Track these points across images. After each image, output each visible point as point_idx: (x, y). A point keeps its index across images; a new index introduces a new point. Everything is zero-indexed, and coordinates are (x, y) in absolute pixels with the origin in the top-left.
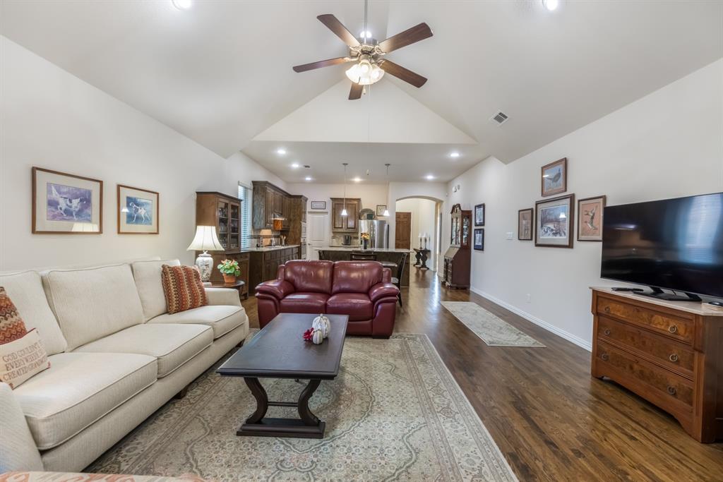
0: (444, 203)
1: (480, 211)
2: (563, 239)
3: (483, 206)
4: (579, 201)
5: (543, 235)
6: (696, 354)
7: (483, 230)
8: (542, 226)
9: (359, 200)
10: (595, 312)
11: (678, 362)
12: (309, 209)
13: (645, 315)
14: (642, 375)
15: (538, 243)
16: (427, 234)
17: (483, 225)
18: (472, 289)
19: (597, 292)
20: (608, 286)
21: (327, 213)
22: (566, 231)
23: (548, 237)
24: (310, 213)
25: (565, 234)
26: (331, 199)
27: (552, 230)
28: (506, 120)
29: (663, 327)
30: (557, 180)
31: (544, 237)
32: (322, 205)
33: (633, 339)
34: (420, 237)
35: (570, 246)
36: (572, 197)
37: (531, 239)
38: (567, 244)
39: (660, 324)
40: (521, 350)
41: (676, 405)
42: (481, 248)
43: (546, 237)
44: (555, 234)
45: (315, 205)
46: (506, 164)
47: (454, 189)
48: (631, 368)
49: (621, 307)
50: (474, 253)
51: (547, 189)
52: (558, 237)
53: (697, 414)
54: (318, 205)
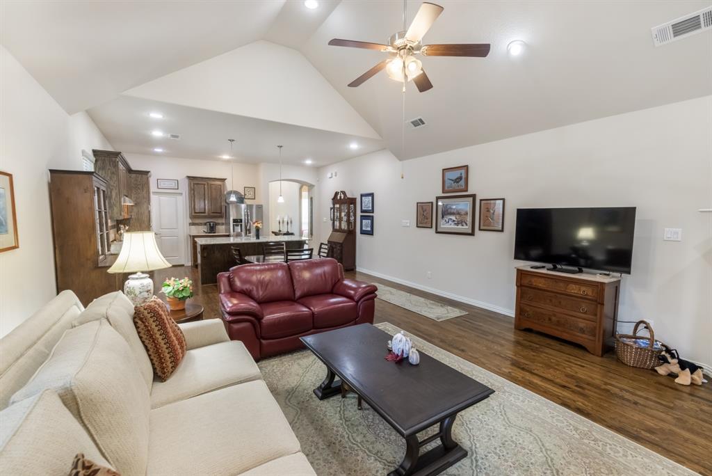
0: (315, 188)
1: (367, 200)
2: (467, 228)
3: (372, 195)
4: (481, 200)
5: (443, 225)
6: (599, 305)
7: (373, 217)
8: (443, 217)
9: (223, 180)
10: (519, 284)
11: (585, 313)
12: (153, 188)
13: (561, 284)
14: (558, 323)
15: (439, 230)
16: (288, 217)
17: (373, 212)
18: (358, 269)
19: (521, 270)
20: (525, 265)
21: (181, 194)
22: (468, 223)
23: (450, 226)
24: (155, 193)
25: (467, 225)
26: (188, 177)
27: (454, 221)
28: (423, 125)
29: (576, 292)
30: (458, 182)
31: (444, 226)
32: (173, 185)
33: (551, 300)
34: (278, 219)
35: (472, 234)
36: (474, 196)
37: (432, 227)
38: (470, 231)
39: (573, 289)
40: (458, 319)
41: (583, 339)
42: (371, 233)
43: (447, 226)
44: (457, 224)
45: (162, 185)
46: (400, 160)
47: (329, 175)
48: (550, 319)
49: (543, 280)
50: (360, 238)
51: (448, 188)
52: (460, 226)
53: (599, 341)
54: (167, 184)
